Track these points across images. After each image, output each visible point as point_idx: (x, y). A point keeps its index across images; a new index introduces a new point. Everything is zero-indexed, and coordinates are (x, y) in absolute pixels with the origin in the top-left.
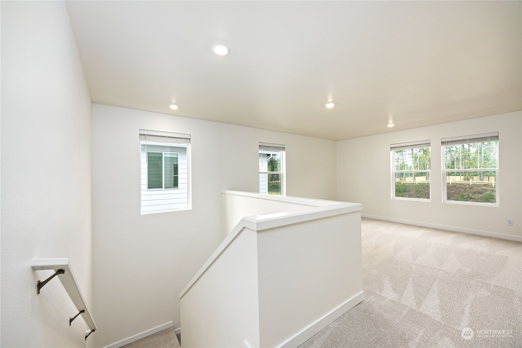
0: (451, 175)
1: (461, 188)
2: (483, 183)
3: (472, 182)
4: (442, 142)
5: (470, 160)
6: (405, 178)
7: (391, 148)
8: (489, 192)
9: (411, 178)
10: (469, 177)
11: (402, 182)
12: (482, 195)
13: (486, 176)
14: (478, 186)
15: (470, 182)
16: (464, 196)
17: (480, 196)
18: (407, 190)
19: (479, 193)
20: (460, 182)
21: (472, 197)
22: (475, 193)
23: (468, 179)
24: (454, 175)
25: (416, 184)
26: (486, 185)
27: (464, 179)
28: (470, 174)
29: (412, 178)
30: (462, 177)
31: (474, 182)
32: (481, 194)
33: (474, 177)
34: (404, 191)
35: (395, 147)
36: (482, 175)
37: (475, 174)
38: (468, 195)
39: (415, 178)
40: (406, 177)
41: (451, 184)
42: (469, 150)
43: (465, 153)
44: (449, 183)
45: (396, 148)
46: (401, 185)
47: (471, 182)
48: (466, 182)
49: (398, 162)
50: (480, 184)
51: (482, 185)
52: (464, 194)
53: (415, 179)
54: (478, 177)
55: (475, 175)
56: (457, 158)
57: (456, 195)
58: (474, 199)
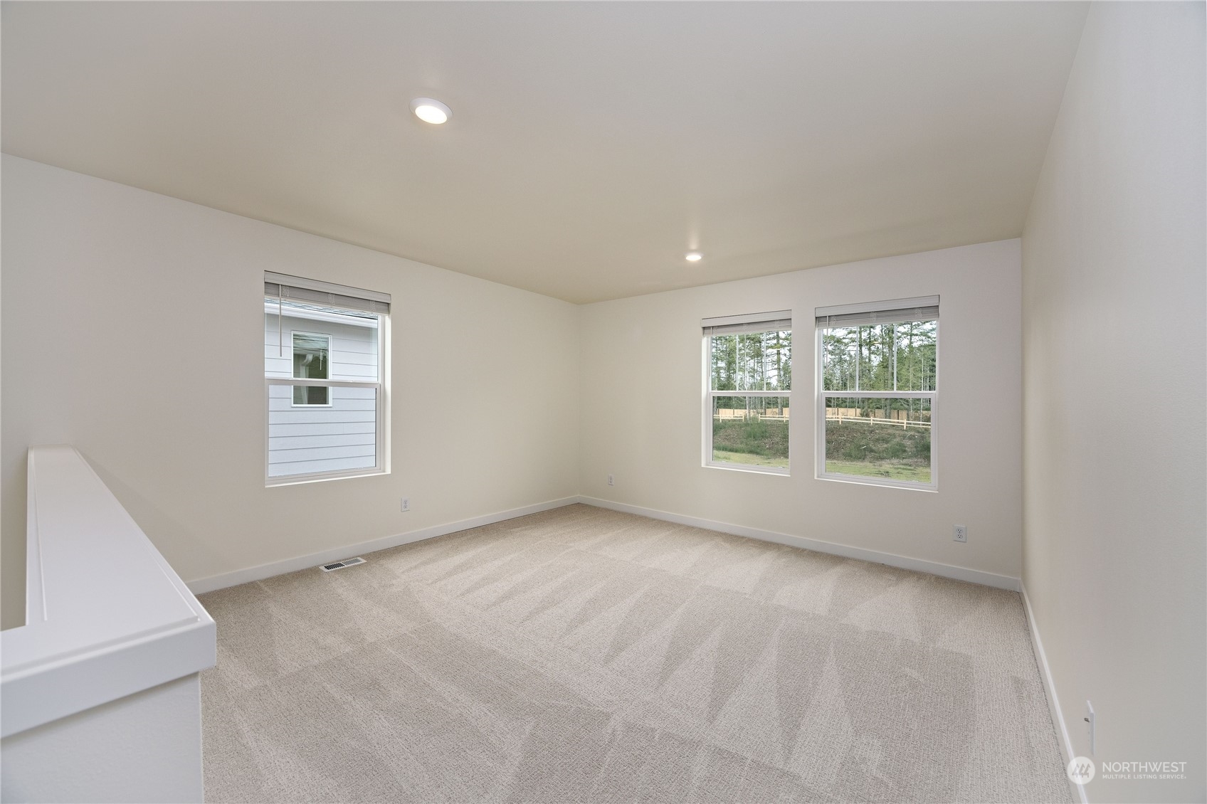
0: (841, 407)
1: (857, 431)
2: (890, 422)
3: (874, 420)
4: (816, 318)
5: (870, 379)
6: (765, 410)
7: (704, 328)
8: (898, 439)
9: (774, 410)
10: (869, 410)
11: (760, 418)
12: (889, 445)
13: (895, 409)
14: (882, 428)
15: (870, 420)
16: (861, 446)
17: (886, 446)
18: (768, 435)
19: (883, 440)
20: (855, 419)
21: (874, 448)
22: (878, 440)
23: (867, 415)
24: (846, 407)
25: (783, 421)
26: (893, 426)
27: (862, 415)
28: (871, 405)
29: (777, 410)
30: (859, 411)
31: (877, 421)
32: (887, 442)
33: (876, 410)
34: (762, 437)
35: (713, 327)
36: (888, 407)
37: (878, 406)
38: (867, 445)
39: (782, 410)
40: (768, 408)
41: (840, 423)
42: (870, 360)
43: (864, 365)
44: (838, 421)
45: (715, 330)
46: (758, 424)
47: (872, 420)
48: (863, 420)
49: (753, 377)
50: (885, 425)
51: (888, 427)
52: (862, 443)
53: (782, 412)
54: (882, 411)
55: (877, 408)
56: (850, 374)
57: (848, 445)
58: (876, 452)
